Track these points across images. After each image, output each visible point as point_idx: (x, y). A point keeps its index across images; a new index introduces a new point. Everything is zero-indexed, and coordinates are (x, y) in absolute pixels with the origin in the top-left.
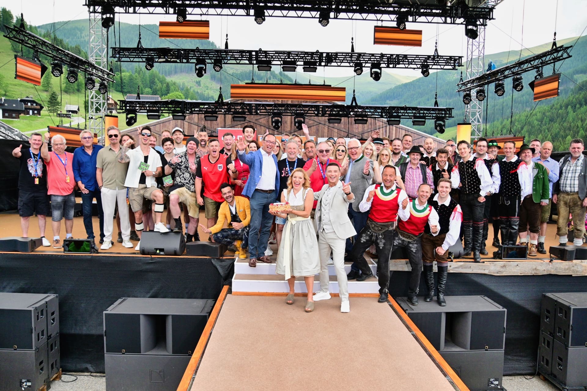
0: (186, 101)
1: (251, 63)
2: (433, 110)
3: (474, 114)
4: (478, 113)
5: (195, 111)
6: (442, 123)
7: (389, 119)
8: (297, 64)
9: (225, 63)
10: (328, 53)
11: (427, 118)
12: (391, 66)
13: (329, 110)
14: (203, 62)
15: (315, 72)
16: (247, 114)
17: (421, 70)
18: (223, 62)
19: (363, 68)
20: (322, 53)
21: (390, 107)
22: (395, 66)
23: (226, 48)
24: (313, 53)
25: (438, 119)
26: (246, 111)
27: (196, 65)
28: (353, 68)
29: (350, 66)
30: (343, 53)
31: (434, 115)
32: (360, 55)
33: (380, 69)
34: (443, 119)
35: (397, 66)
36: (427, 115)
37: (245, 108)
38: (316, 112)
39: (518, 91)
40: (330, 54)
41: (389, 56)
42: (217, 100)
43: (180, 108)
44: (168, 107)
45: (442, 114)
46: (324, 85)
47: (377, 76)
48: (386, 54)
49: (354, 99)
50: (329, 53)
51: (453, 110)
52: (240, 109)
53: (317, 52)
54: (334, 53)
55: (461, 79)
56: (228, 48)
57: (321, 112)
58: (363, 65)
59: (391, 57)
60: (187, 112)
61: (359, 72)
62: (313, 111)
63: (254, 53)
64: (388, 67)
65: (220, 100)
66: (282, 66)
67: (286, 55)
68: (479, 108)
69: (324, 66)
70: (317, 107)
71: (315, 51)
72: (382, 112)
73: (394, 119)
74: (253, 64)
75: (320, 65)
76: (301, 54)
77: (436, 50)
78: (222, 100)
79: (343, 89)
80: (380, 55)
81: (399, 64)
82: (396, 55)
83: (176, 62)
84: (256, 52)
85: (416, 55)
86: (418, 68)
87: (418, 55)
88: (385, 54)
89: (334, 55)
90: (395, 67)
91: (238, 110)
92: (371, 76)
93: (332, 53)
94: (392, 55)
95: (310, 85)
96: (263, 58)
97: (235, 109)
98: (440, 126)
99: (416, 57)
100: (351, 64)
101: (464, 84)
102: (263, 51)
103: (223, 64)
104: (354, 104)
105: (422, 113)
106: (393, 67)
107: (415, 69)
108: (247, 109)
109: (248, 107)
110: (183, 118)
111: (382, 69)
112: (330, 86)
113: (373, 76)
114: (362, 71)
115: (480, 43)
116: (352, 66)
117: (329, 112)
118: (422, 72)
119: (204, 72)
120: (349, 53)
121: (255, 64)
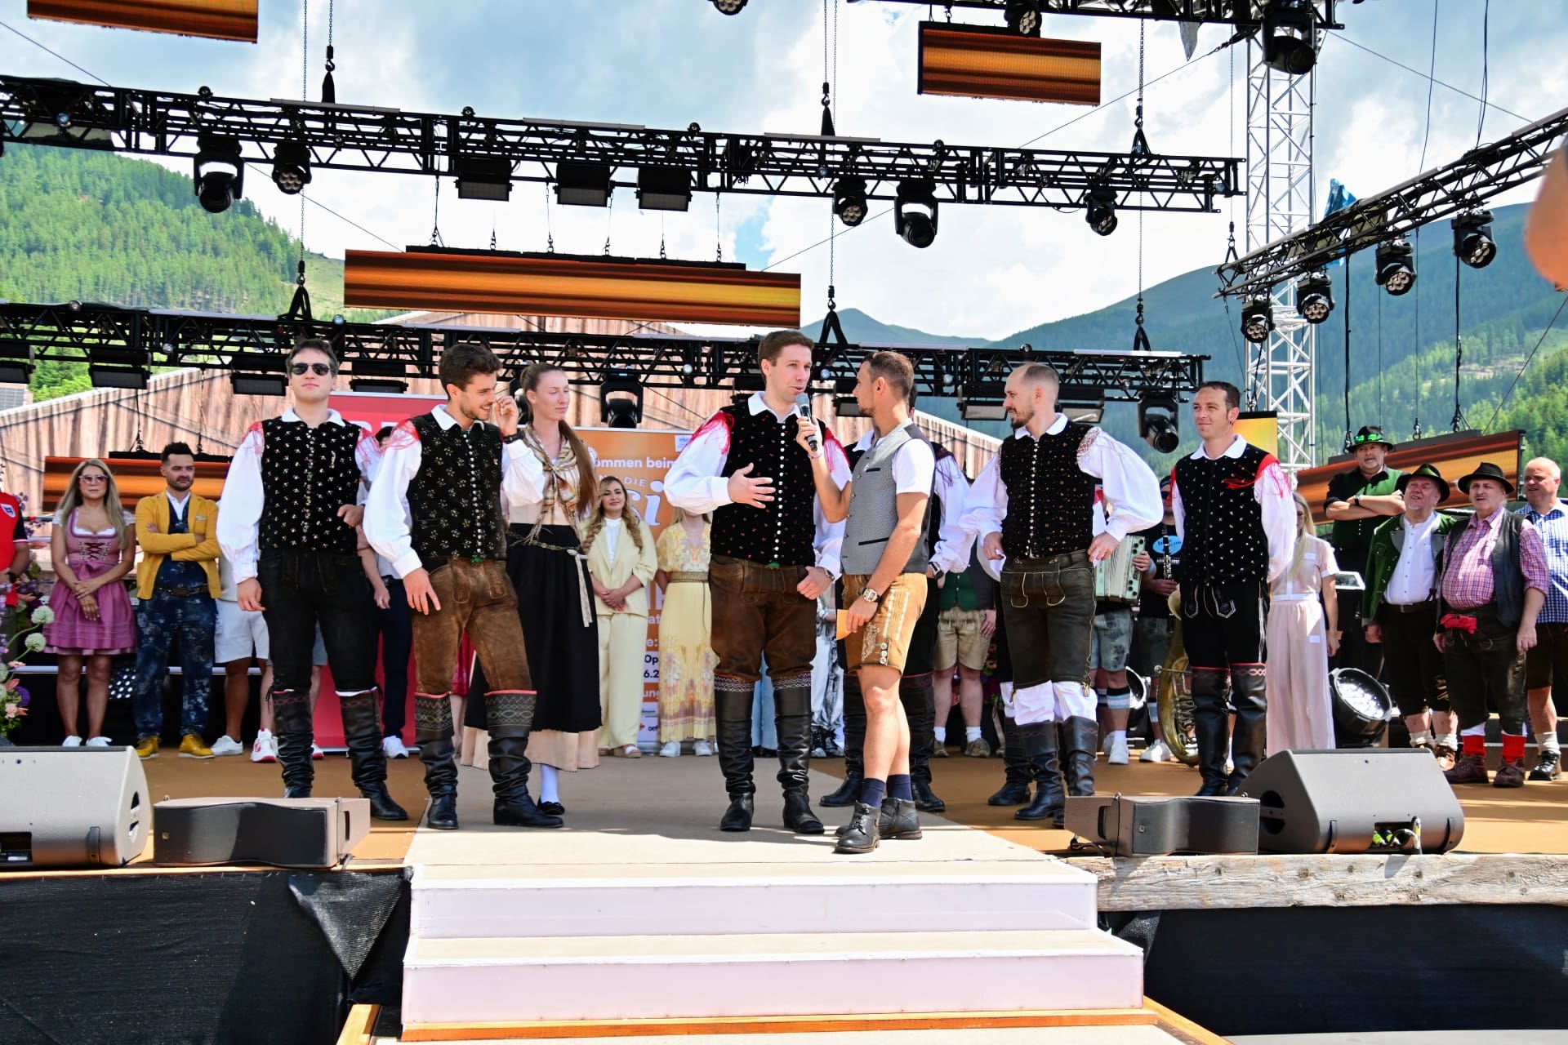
0: (153, 311)
1: (428, 169)
2: (1133, 363)
3: (1281, 384)
4: (1297, 376)
5: (189, 351)
6: (1166, 413)
7: (965, 399)
8: (614, 178)
9: (320, 165)
10: (733, 139)
11: (1108, 393)
12: (972, 193)
13: (737, 362)
14: (228, 151)
15: (686, 209)
16: (410, 375)
17: (1084, 211)
18: (313, 159)
19: (869, 202)
20: (711, 138)
21: (971, 351)
22: (988, 194)
23: (324, 100)
24: (675, 136)
25: (1151, 396)
26: (407, 357)
27: (199, 160)
28: (829, 202)
29: (818, 194)
30: (790, 139)
31: (1136, 383)
32: (856, 146)
33: (933, 203)
34: (1168, 399)
35: (993, 198)
36: (1110, 382)
37: (402, 347)
38: (688, 369)
39: (1476, 265)
40: (743, 142)
41: (967, 154)
42: (286, 310)
43: (126, 338)
44: (72, 335)
45: (1167, 380)
46: (718, 264)
47: (920, 232)
48: (955, 148)
49: (832, 320)
50: (737, 137)
51: (1205, 362)
52: (382, 351)
53: (694, 129)
54: (758, 138)
55: (1232, 249)
56: (332, 100)
57: (704, 369)
58: (868, 191)
59: (972, 160)
60: (158, 356)
61: (852, 212)
62: (673, 364)
63: (441, 131)
64: (960, 198)
65: (300, 312)
66: (552, 185)
67: (567, 142)
68: (1302, 359)
69: (718, 190)
70: (689, 349)
71: (685, 129)
72: (938, 374)
73: (983, 399)
74: (438, 173)
75: (703, 186)
76: (629, 140)
77: (1140, 136)
78: (307, 313)
79: (792, 281)
80: (931, 152)
81: (1003, 184)
82: (994, 150)
83: (108, 146)
84: (452, 122)
85: (1069, 154)
86: (1072, 205)
87: (1075, 154)
88: (951, 148)
89: (755, 148)
90: (988, 201)
91: (372, 355)
92: (900, 231)
93: (748, 138)
94: (976, 151)
95: (664, 261)
96: (478, 148)
97: (360, 349)
98: (1160, 423)
99: (1066, 163)
100: (823, 184)
101: (1239, 268)
102: (479, 120)
103: (314, 165)
104: (832, 339)
105: (1088, 377)
106: (980, 201)
107: (1062, 209)
108: (411, 352)
109: (416, 347)
110: (137, 377)
111: (940, 205)
112: (743, 266)
113: (907, 229)
114: (864, 210)
115: (1295, 119)
116: (825, 195)
117: (738, 370)
118: (1089, 219)
119: (231, 195)
120: (813, 141)
121: (444, 174)
